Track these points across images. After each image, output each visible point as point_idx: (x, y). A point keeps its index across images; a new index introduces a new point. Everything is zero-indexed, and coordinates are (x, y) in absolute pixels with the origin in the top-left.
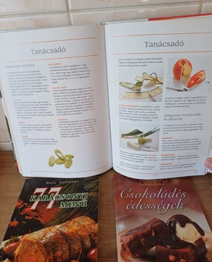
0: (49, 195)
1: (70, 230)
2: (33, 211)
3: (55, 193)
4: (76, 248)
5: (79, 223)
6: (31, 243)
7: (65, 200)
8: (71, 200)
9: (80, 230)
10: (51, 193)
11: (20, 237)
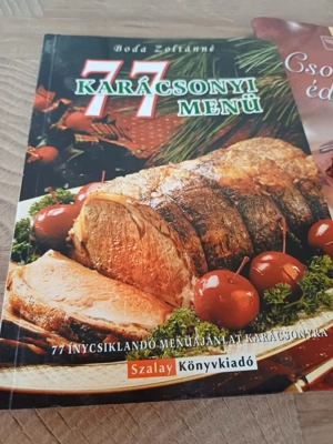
0: (135, 81)
1: (231, 175)
2: (96, 120)
3: (151, 76)
4: (266, 220)
5: (252, 156)
6: (119, 207)
7: (188, 97)
8: (206, 96)
9: (262, 173)
10: (140, 75)
11: (74, 191)
